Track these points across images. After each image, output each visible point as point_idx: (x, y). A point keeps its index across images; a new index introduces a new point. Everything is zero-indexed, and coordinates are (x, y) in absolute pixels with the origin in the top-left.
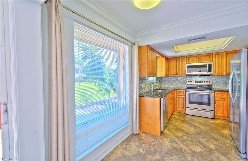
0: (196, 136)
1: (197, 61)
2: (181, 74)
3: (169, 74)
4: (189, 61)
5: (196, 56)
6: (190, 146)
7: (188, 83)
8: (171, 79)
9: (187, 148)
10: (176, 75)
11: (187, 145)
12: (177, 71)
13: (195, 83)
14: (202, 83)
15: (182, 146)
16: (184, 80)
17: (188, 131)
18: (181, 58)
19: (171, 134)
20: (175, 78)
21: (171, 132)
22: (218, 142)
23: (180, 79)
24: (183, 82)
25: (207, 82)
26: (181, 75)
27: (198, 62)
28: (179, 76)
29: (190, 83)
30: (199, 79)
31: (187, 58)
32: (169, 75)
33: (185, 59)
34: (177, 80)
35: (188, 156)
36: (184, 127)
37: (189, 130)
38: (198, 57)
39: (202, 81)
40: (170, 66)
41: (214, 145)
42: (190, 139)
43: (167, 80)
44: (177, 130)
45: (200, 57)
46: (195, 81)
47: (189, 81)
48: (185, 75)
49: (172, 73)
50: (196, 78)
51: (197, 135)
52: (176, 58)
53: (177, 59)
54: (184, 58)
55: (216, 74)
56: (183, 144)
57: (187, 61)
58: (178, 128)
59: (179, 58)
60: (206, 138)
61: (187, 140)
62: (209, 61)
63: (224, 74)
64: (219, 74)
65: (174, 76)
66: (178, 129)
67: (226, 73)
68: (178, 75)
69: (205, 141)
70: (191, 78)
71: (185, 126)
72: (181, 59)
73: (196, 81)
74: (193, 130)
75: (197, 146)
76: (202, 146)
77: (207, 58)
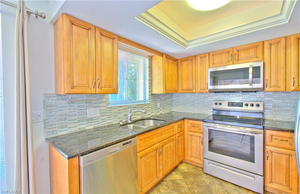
1: (229, 62)
2: (200, 89)
3: (180, 89)
4: (215, 62)
5: (228, 50)
7: (214, 106)
10: (191, 91)
12: (194, 83)
13: (228, 106)
14: (242, 106)
16: (209, 100)
18: (201, 58)
20: (192, 96)
23: (201, 98)
24: (207, 104)
25: (252, 105)
27: (231, 63)
28: (197, 92)
29: (218, 107)
31: (211, 57)
33: (207, 58)
38: (231, 52)
39: (242, 103)
40: (182, 73)
45: (235, 52)
47: (217, 102)
48: (207, 90)
49: (185, 87)
50: (231, 97)
52: (192, 58)
53: (194, 60)
54: (205, 57)
55: (273, 89)
57: (211, 63)
59: (196, 57)
62: (256, 59)
63: (292, 88)
64: (278, 89)
65: (189, 92)
67: (296, 85)
68: (194, 91)
70: (221, 97)
72: (199, 59)
73: (230, 103)
77: (252, 52)
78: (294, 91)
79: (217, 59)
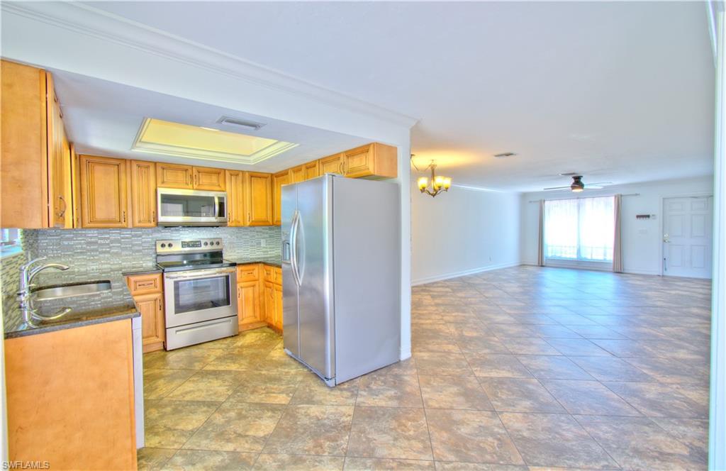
0: (238, 396)
1: (187, 184)
2: (140, 222)
4: (165, 180)
5: (186, 167)
6: (247, 434)
7: (160, 250)
8: (91, 237)
9: (247, 442)
10: (120, 225)
11: (240, 435)
12: (123, 209)
13: (183, 247)
14: (201, 246)
15: (230, 447)
16: (144, 240)
17: (210, 395)
18: (138, 166)
19: (173, 439)
20: (109, 233)
21: (169, 432)
22: (284, 383)
23: (127, 238)
24: (141, 248)
25: (212, 243)
26: (137, 224)
27: (190, 186)
28: (130, 226)
29: (167, 250)
30: (189, 236)
31: (160, 171)
32: (87, 224)
33: (152, 170)
34: (118, 241)
35: (264, 462)
36: (190, 392)
37: (211, 392)
38: (190, 171)
39: (200, 241)
40: (91, 187)
41: (283, 392)
42: (233, 414)
43: (66, 243)
44: (181, 411)
45: (195, 172)
46: (182, 242)
47: (164, 242)
48: (153, 224)
49: (100, 215)
50: (181, 234)
51: (239, 394)
52: (119, 162)
53: (122, 167)
54: (148, 167)
55: (234, 224)
56: (228, 441)
57: (159, 181)
58: (179, 405)
59: (128, 164)
60: (260, 387)
61: (229, 422)
62: (218, 188)
63: (248, 224)
64: (239, 224)
65: (106, 226)
66: (180, 408)
67: (251, 221)
68: (124, 224)
69: (263, 396)
70: (167, 234)
71: (192, 389)
72: (135, 167)
73: (185, 242)
74: (221, 386)
75: (259, 418)
76: (268, 411)
77: (214, 178)
78: (250, 226)
79: (169, 176)
